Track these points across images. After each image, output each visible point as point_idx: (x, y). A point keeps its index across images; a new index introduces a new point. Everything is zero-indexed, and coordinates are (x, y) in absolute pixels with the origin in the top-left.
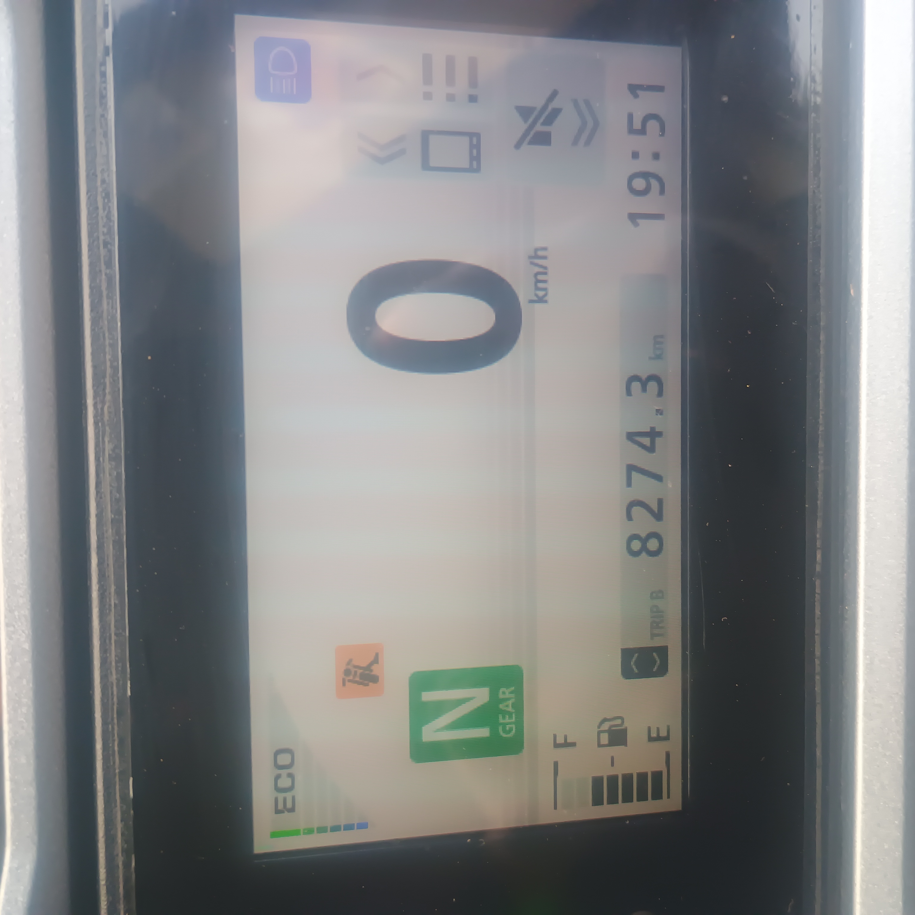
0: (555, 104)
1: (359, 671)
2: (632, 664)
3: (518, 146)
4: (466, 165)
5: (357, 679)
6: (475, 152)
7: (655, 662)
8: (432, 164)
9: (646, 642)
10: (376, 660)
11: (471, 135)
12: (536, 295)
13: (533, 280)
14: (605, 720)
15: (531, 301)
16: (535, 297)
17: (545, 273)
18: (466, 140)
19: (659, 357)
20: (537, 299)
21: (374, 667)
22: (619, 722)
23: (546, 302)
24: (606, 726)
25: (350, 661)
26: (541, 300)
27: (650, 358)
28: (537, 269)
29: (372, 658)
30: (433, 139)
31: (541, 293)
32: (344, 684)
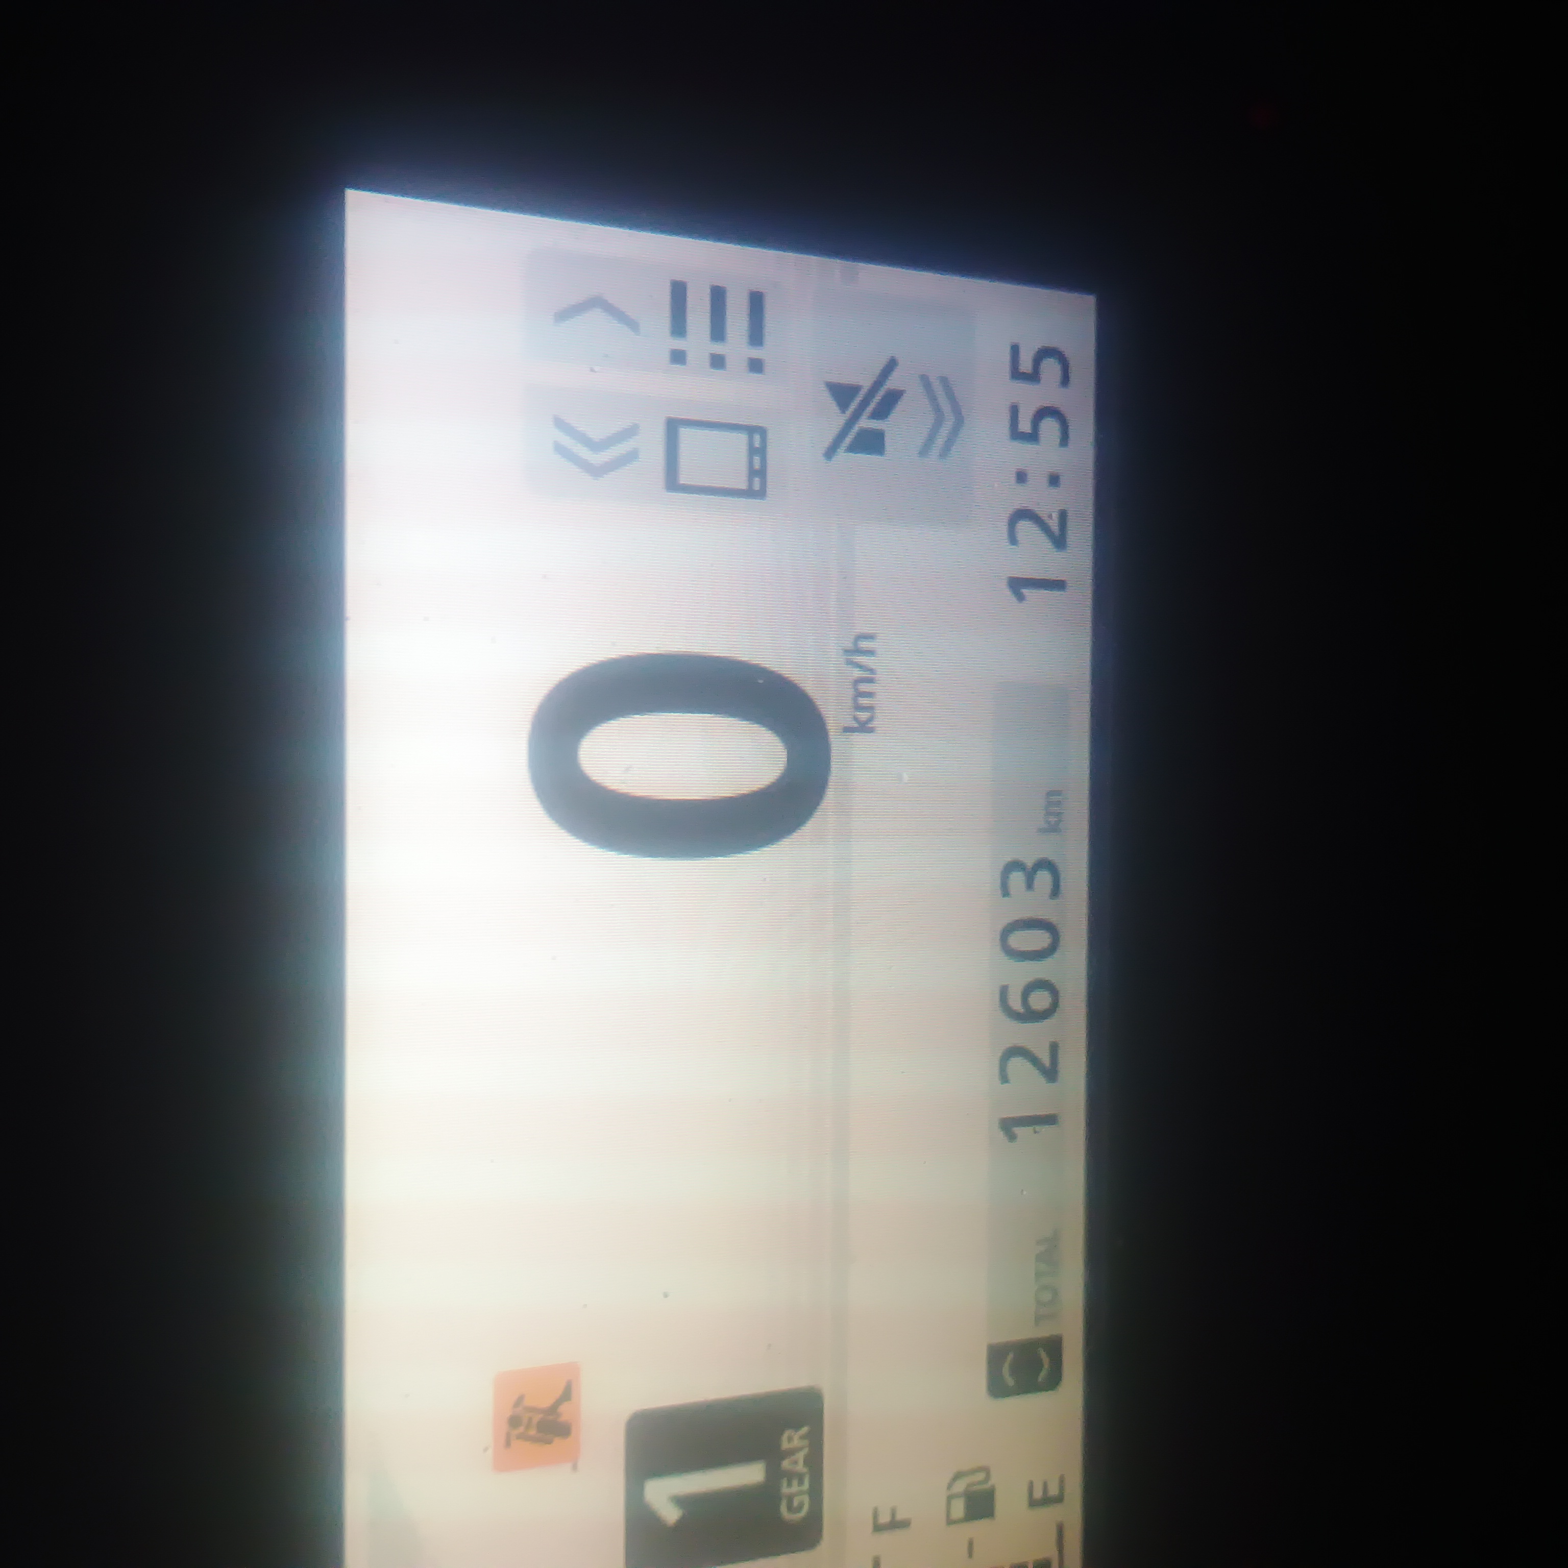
0: (893, 383)
1: (537, 1418)
2: (1004, 1370)
3: (830, 453)
4: (743, 486)
5: (533, 1432)
6: (757, 460)
7: (1040, 1365)
8: (683, 480)
9: (1027, 1332)
10: (567, 1394)
11: (751, 430)
12: (856, 719)
13: (851, 692)
14: (958, 1476)
15: (848, 730)
16: (854, 722)
17: (870, 681)
18: (741, 439)
19: (1053, 829)
20: (856, 725)
21: (564, 1408)
22: (981, 1476)
23: (871, 730)
24: (960, 1486)
25: (521, 1399)
26: (864, 727)
27: (1042, 831)
28: (857, 673)
29: (559, 1392)
30: (685, 433)
31: (863, 716)
32: (508, 1444)
